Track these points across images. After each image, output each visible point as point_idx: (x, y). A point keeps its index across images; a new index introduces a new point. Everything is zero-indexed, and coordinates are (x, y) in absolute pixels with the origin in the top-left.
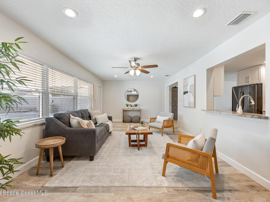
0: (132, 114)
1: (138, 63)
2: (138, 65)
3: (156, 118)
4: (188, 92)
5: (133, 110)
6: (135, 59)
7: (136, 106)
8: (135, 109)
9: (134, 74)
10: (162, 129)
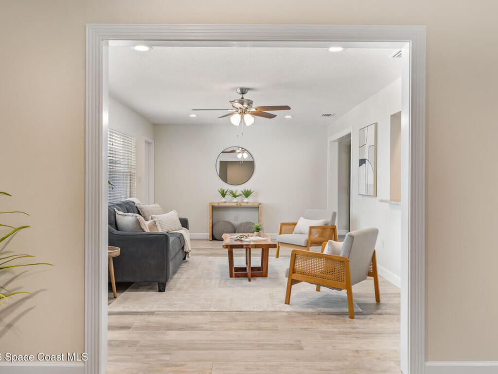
0: (236, 218)
1: (249, 100)
2: (248, 105)
3: (295, 224)
4: (365, 160)
5: (238, 208)
6: (241, 90)
7: (247, 194)
8: (243, 205)
9: (241, 121)
10: (306, 247)
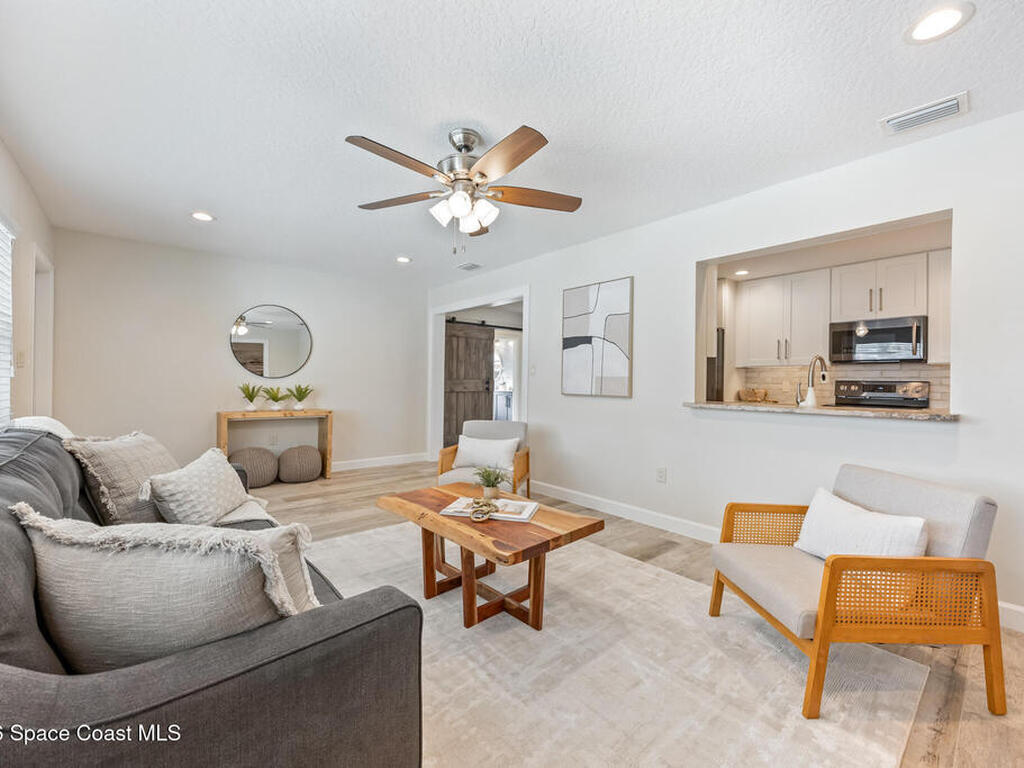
4: (591, 337)
5: (290, 420)
6: (466, 139)
7: (301, 394)
8: (296, 415)
